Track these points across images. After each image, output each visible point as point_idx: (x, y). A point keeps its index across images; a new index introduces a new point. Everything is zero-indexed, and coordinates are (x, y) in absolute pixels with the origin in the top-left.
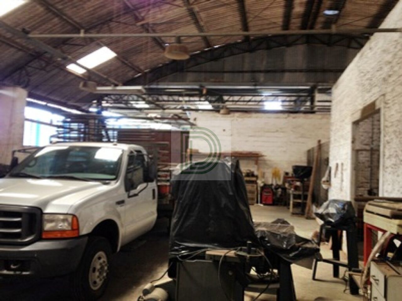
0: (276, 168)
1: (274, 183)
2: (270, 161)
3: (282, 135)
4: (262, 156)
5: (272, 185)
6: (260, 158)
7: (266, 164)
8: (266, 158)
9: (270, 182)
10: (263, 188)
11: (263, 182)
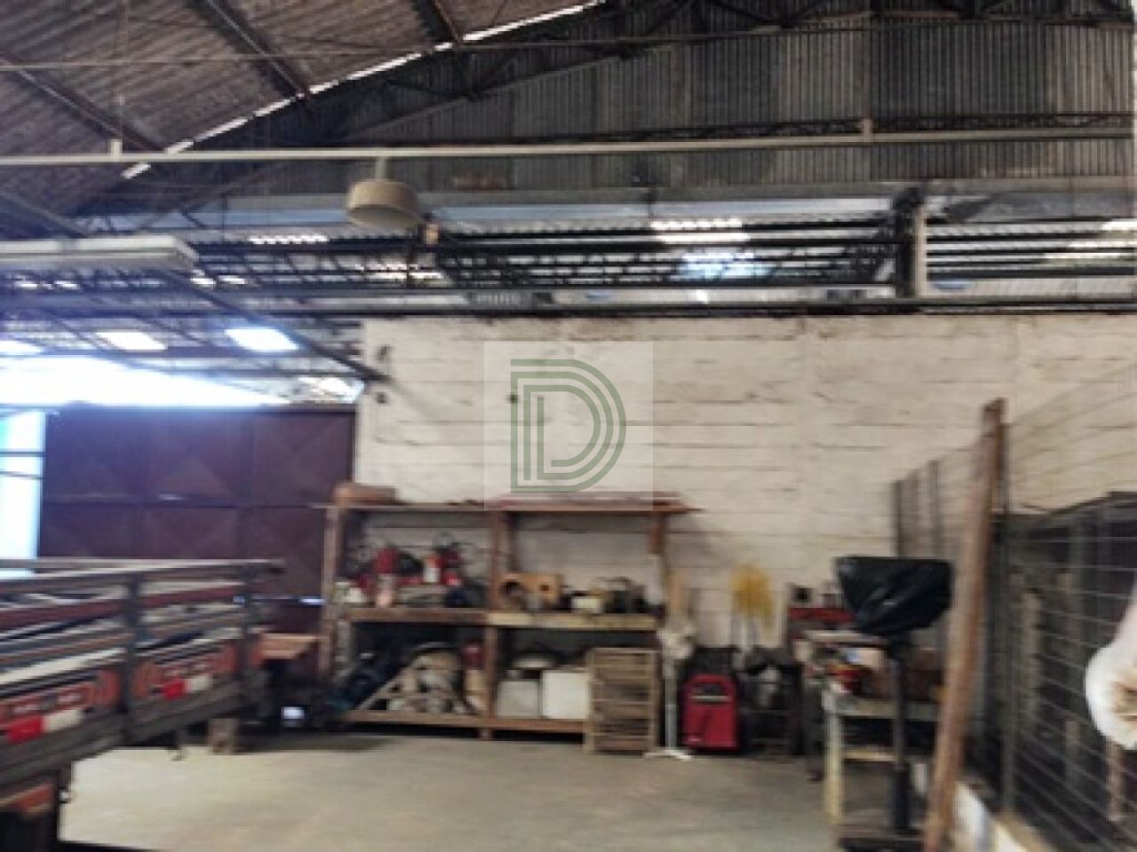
0: (749, 568)
1: (744, 644)
2: (720, 533)
3: (772, 412)
4: (684, 512)
5: (732, 650)
6: (675, 523)
7: (704, 550)
8: (703, 521)
9: (722, 638)
10: (688, 669)
11: (688, 639)
